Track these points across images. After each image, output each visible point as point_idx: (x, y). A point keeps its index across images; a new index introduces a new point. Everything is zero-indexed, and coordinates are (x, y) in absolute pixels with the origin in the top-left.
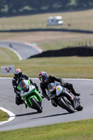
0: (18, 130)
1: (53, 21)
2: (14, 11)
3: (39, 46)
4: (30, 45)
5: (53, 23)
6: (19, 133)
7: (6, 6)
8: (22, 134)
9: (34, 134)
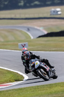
0: (30, 87)
1: (54, 12)
2: (28, 5)
3: (45, 29)
4: (38, 28)
5: (54, 13)
6: (31, 90)
7: (22, 1)
8: (33, 90)
9: (41, 90)
